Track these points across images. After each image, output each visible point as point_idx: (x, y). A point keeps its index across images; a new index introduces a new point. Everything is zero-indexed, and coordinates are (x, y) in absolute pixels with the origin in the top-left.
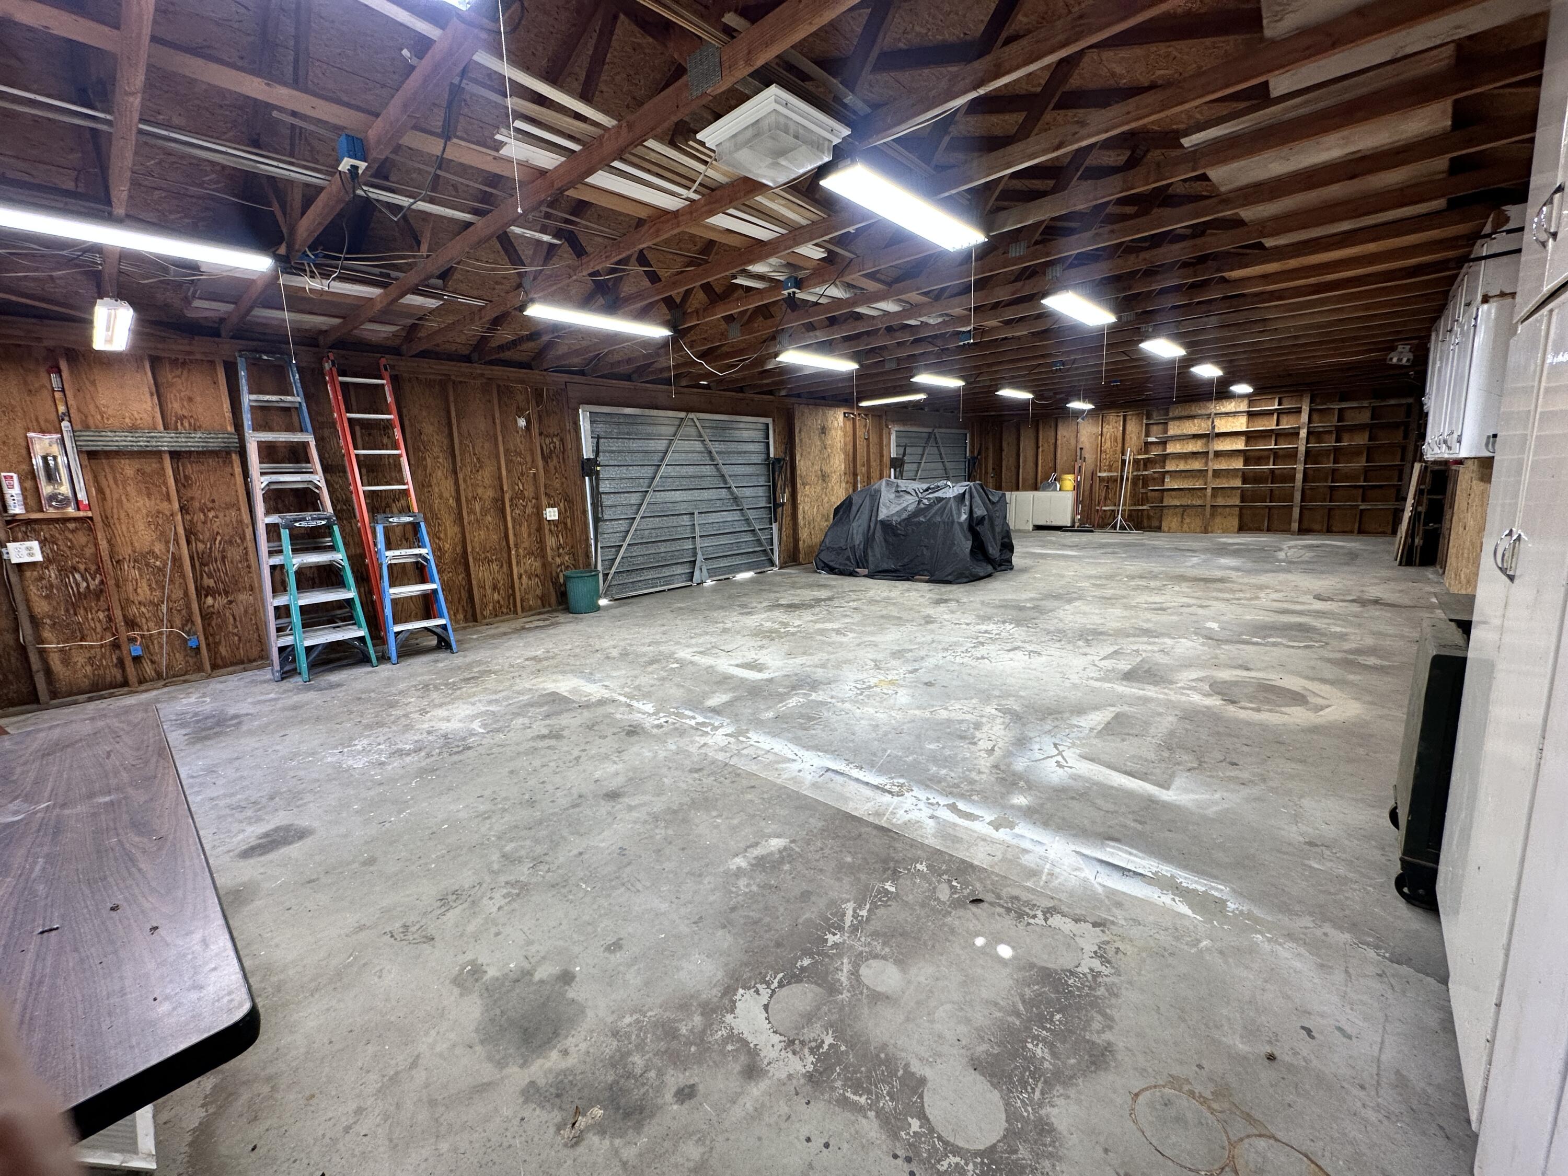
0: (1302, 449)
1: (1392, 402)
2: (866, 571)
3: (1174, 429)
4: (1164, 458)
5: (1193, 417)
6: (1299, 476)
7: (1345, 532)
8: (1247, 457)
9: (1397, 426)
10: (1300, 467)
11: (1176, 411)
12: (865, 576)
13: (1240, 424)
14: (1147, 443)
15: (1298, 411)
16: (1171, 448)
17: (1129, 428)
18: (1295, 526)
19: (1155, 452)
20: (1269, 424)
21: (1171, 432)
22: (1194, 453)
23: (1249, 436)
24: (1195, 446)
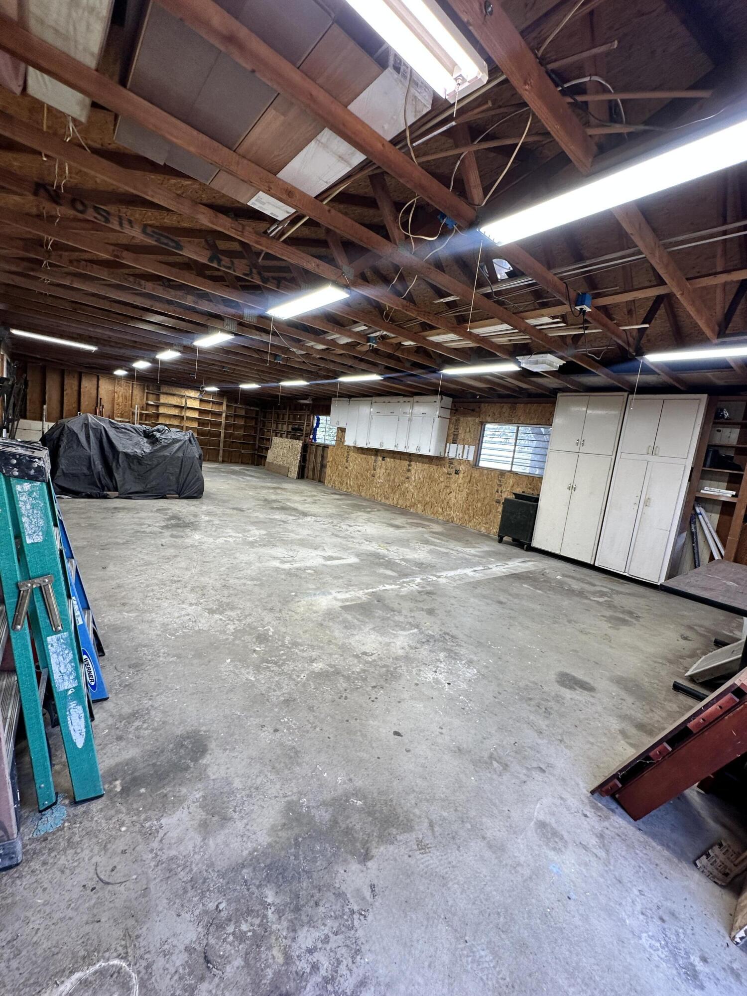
0: (223, 422)
1: (252, 408)
2: (117, 494)
3: (164, 399)
4: (158, 416)
5: (174, 395)
6: (222, 435)
7: (236, 463)
8: (201, 423)
9: (252, 418)
10: (222, 431)
11: (164, 389)
12: (117, 497)
13: (196, 404)
14: (147, 404)
15: (221, 404)
16: (162, 410)
17: (135, 392)
18: (220, 459)
19: (152, 411)
20: (208, 407)
21: (162, 401)
22: (174, 416)
23: (201, 412)
24: (175, 412)
